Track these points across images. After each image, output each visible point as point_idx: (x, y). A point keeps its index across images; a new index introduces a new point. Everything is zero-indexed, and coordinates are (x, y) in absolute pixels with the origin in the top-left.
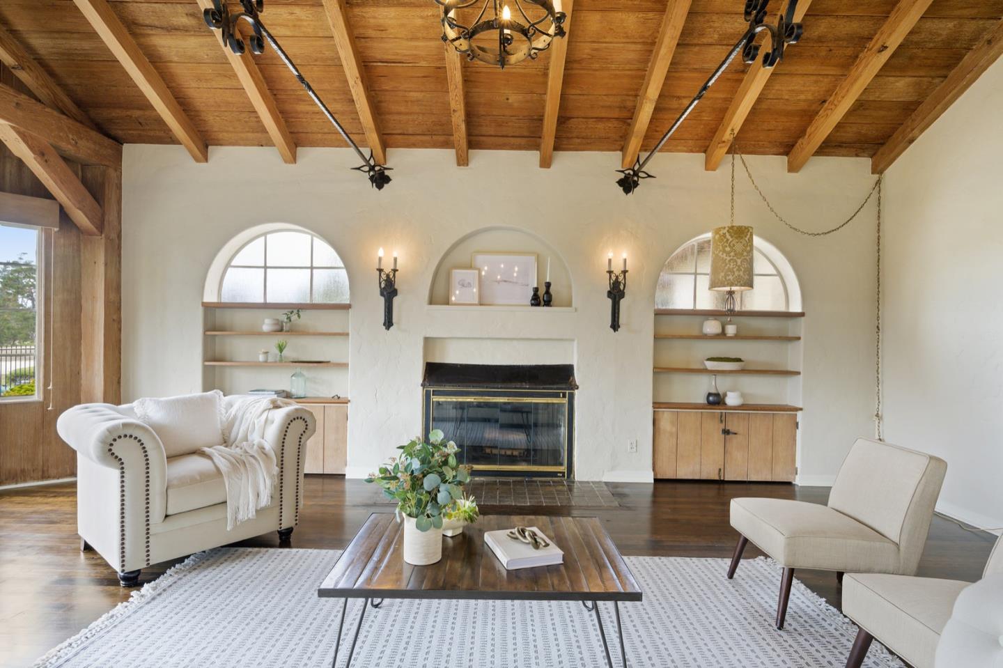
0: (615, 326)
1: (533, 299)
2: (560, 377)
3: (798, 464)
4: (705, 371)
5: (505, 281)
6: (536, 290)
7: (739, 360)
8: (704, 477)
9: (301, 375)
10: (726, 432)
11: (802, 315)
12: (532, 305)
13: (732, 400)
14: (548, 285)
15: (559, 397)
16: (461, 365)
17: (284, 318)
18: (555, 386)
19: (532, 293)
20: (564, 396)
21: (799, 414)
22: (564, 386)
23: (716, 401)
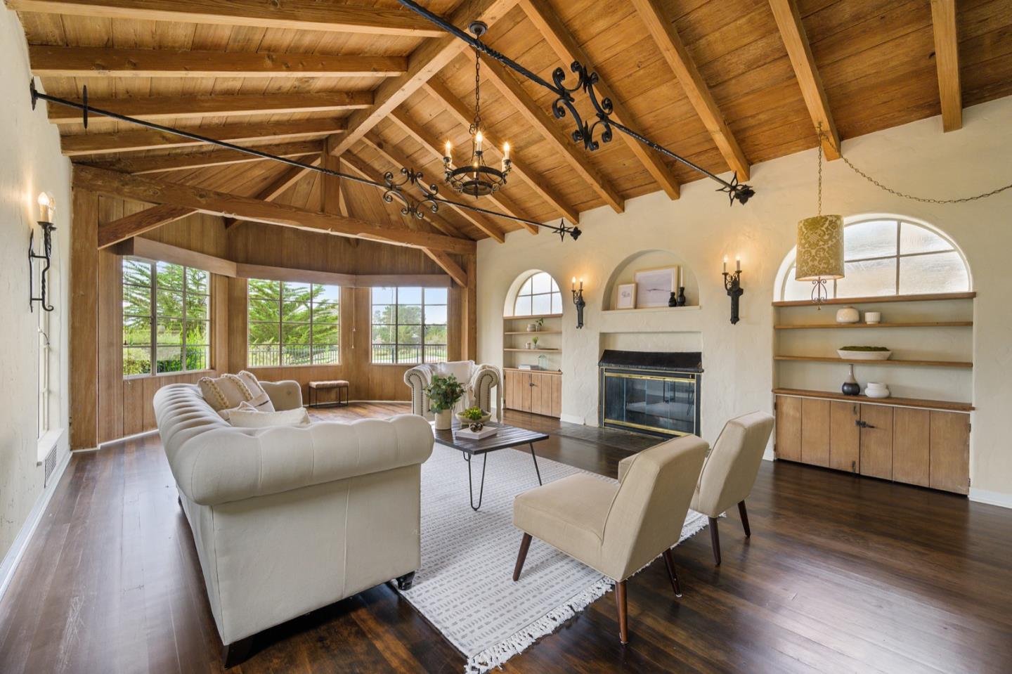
0: (735, 318)
1: (670, 302)
2: (691, 361)
3: (971, 476)
4: (839, 361)
5: (655, 290)
6: (673, 294)
7: (884, 349)
8: (834, 466)
9: (544, 357)
10: (861, 424)
11: (971, 296)
12: (670, 306)
13: (871, 391)
14: (682, 289)
15: (689, 378)
16: (625, 352)
17: (537, 324)
18: (685, 369)
19: (670, 297)
20: (693, 377)
21: (972, 413)
22: (692, 370)
23: (854, 390)
